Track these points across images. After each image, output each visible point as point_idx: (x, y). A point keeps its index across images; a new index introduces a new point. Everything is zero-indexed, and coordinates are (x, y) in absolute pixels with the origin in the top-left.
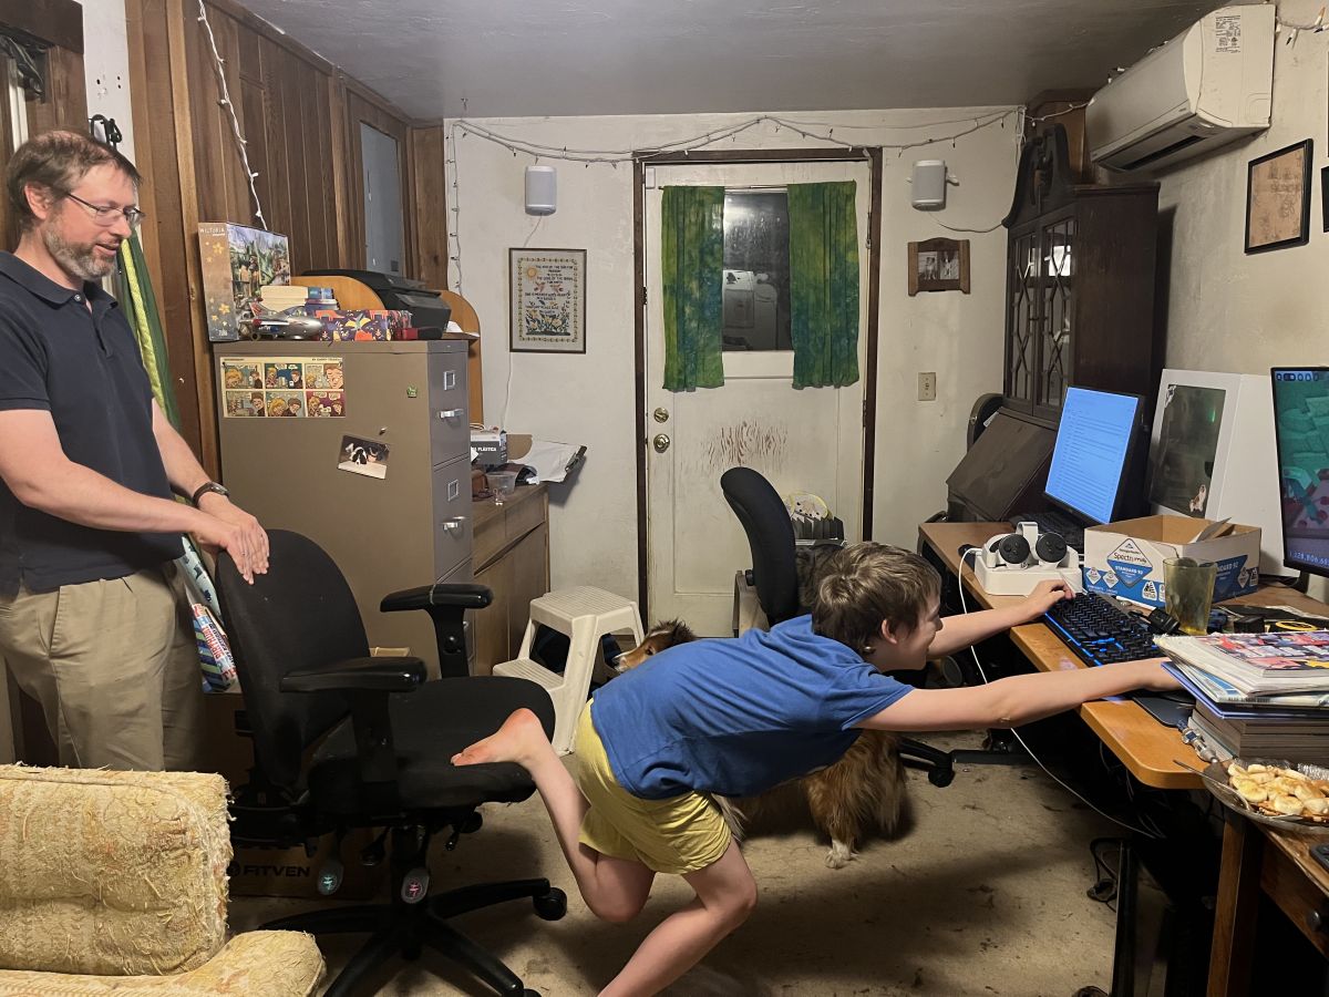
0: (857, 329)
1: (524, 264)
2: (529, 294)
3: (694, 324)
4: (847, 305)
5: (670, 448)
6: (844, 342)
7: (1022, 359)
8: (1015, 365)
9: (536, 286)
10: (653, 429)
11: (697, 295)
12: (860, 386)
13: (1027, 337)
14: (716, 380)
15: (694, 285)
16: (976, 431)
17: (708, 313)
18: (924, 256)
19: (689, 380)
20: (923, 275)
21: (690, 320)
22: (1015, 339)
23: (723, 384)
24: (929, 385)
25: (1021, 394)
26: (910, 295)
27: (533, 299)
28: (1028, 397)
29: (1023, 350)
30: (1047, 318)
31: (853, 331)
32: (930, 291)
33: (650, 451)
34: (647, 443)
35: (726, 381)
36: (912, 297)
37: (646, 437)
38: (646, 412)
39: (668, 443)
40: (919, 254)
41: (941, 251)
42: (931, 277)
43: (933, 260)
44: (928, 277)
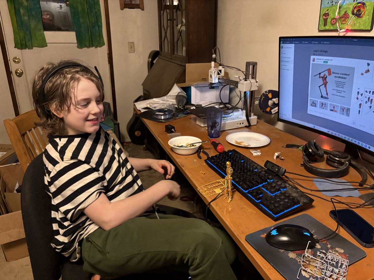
0: (101, 23)
3: (26, 18)
4: (96, 12)
5: (24, 75)
6: (97, 28)
7: (166, 36)
8: (163, 39)
10: (13, 67)
11: (26, 3)
12: (105, 47)
13: (167, 28)
14: (43, 44)
16: (151, 65)
19: (28, 44)
21: (24, 16)
22: (163, 29)
23: (47, 46)
24: (132, 47)
25: (166, 50)
26: (121, 9)
28: (169, 52)
29: (166, 33)
30: (175, 20)
31: (100, 24)
32: (129, 8)
33: (14, 77)
34: (12, 73)
35: (48, 44)
36: (122, 11)
37: (11, 71)
38: (9, 59)
39: (22, 73)
42: (129, 3)
44: (127, 2)
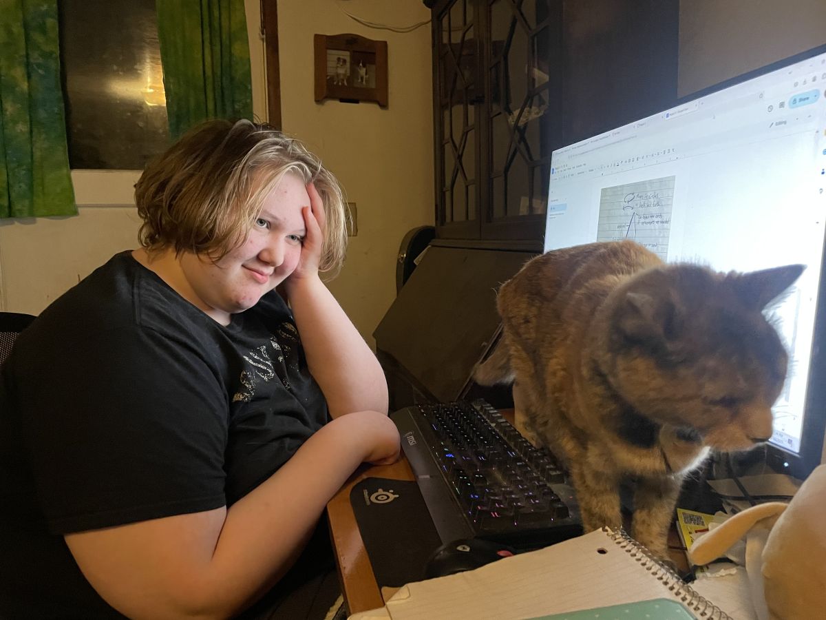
3: (22, 128)
7: (459, 168)
8: (448, 182)
11: (25, 86)
13: (465, 136)
14: (66, 207)
15: (19, 72)
16: (406, 270)
17: (42, 114)
18: (333, 55)
20: (332, 79)
21: (15, 123)
22: (448, 148)
23: (75, 213)
25: (459, 216)
26: (317, 101)
28: (472, 216)
29: (460, 157)
32: (342, 100)
35: (80, 210)
40: (329, 51)
41: (354, 51)
42: (343, 83)
43: (345, 61)
44: (338, 83)
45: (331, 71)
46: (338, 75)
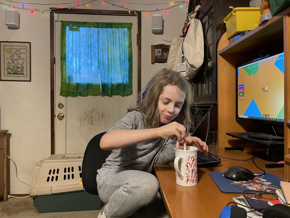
0: (132, 75)
1: (6, 47)
2: (8, 59)
4: (128, 67)
5: (64, 119)
9: (11, 56)
10: (57, 111)
26: (152, 64)
27: (10, 61)
31: (130, 76)
32: (159, 63)
33: (56, 120)
34: (55, 117)
36: (153, 65)
37: (55, 114)
38: (55, 105)
39: (63, 117)
40: (155, 49)
41: (162, 49)
42: (159, 58)
43: (160, 52)
44: (158, 58)
45: (156, 55)
46: (158, 55)
